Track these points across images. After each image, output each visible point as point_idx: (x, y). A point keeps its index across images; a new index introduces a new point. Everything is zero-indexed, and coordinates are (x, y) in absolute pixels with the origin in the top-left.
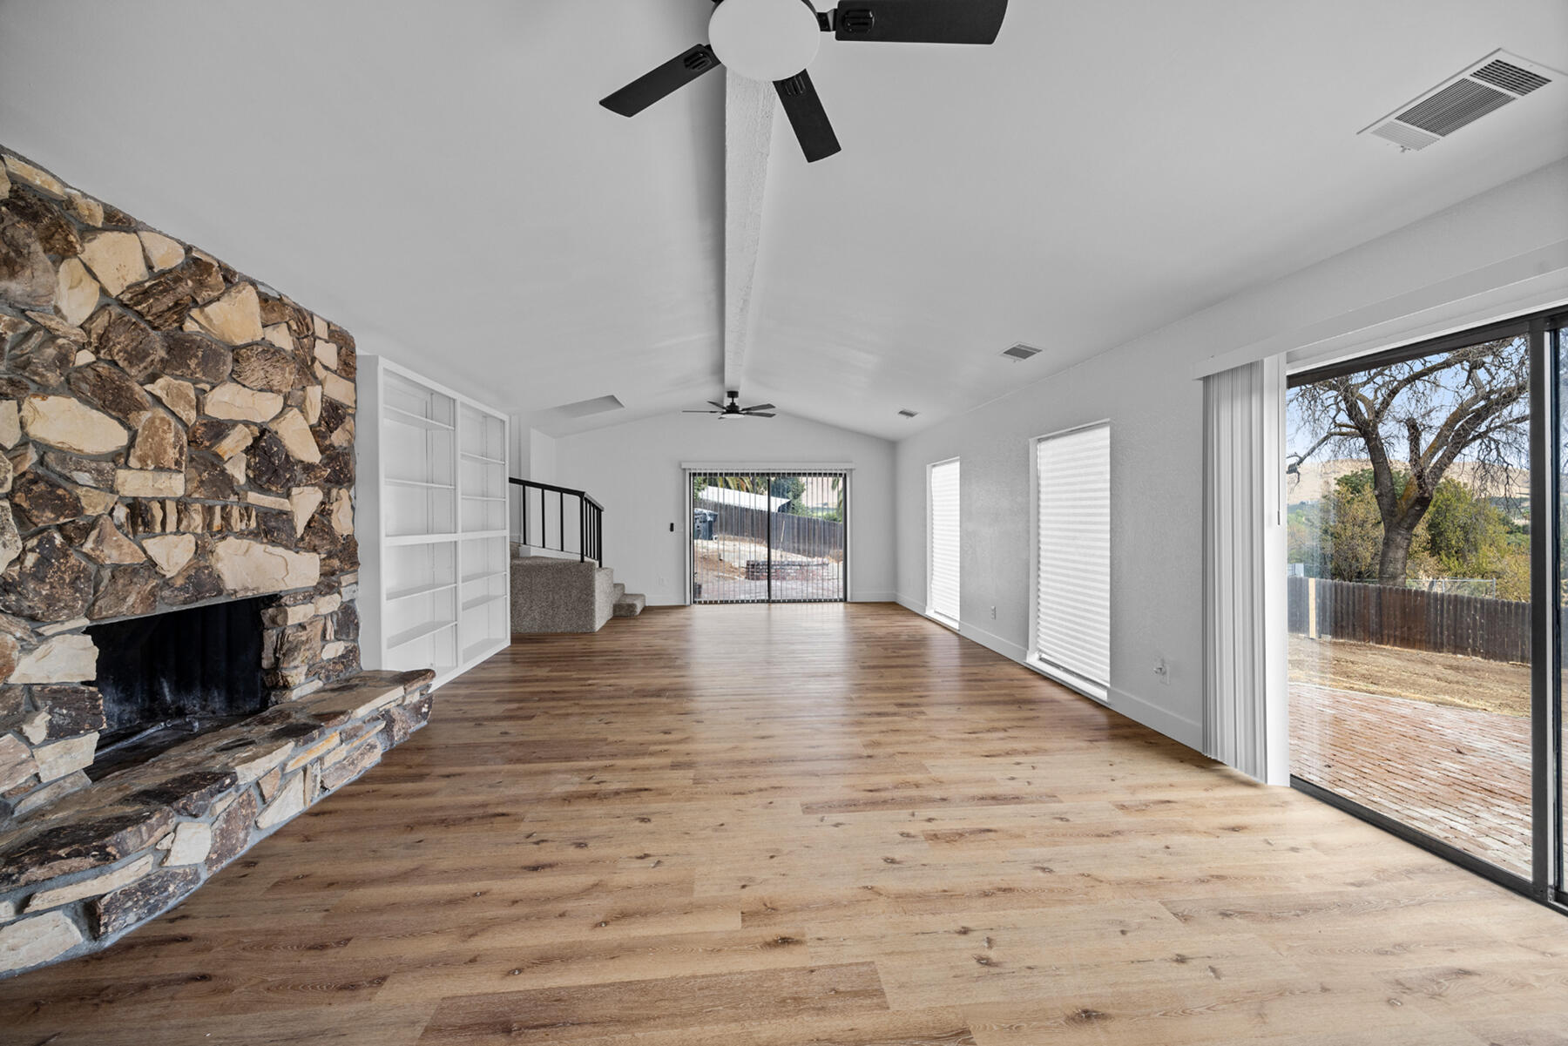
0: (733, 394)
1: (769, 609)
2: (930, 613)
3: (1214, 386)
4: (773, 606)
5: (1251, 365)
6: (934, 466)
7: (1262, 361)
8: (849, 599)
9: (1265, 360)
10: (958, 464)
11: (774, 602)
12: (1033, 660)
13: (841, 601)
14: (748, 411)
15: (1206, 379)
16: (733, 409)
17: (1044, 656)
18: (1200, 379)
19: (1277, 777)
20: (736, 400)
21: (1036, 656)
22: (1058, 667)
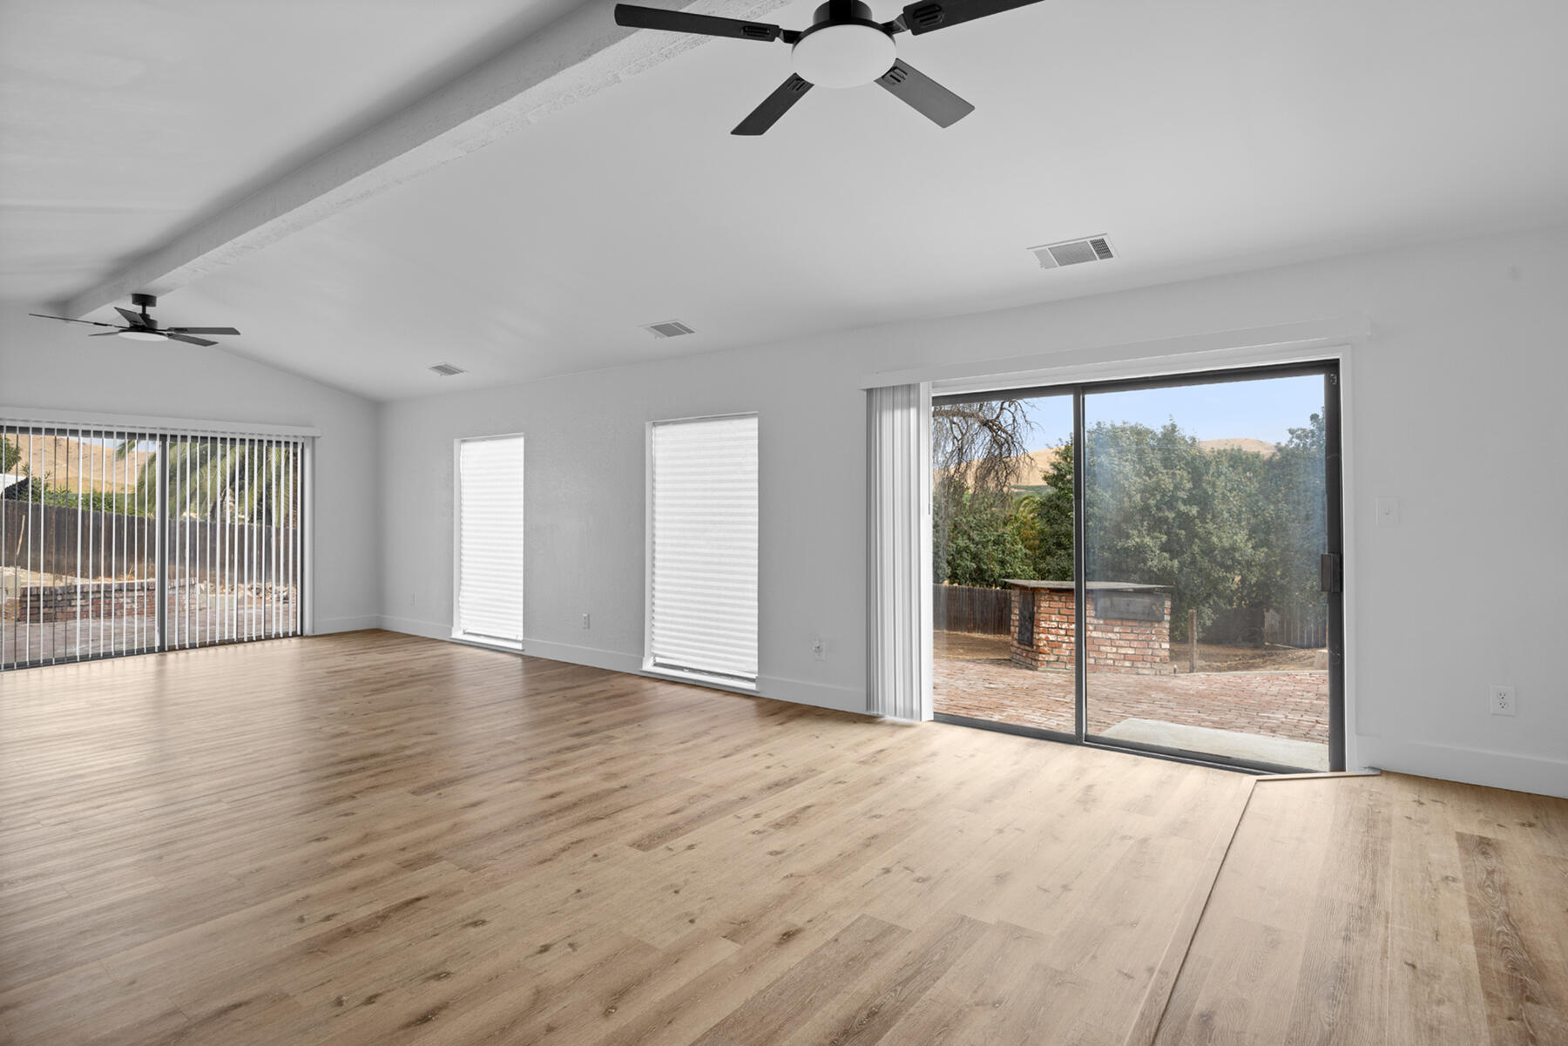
0: (145, 300)
1: (161, 663)
2: (457, 634)
3: (876, 397)
4: (171, 656)
5: (909, 386)
6: (464, 441)
7: (919, 384)
8: (307, 630)
9: (921, 384)
10: (521, 441)
11: (172, 649)
12: (648, 666)
13: (295, 635)
14: (178, 333)
15: (870, 391)
16: (143, 325)
17: (659, 660)
18: (864, 390)
19: (928, 714)
20: (149, 310)
21: (651, 661)
22: (681, 668)
